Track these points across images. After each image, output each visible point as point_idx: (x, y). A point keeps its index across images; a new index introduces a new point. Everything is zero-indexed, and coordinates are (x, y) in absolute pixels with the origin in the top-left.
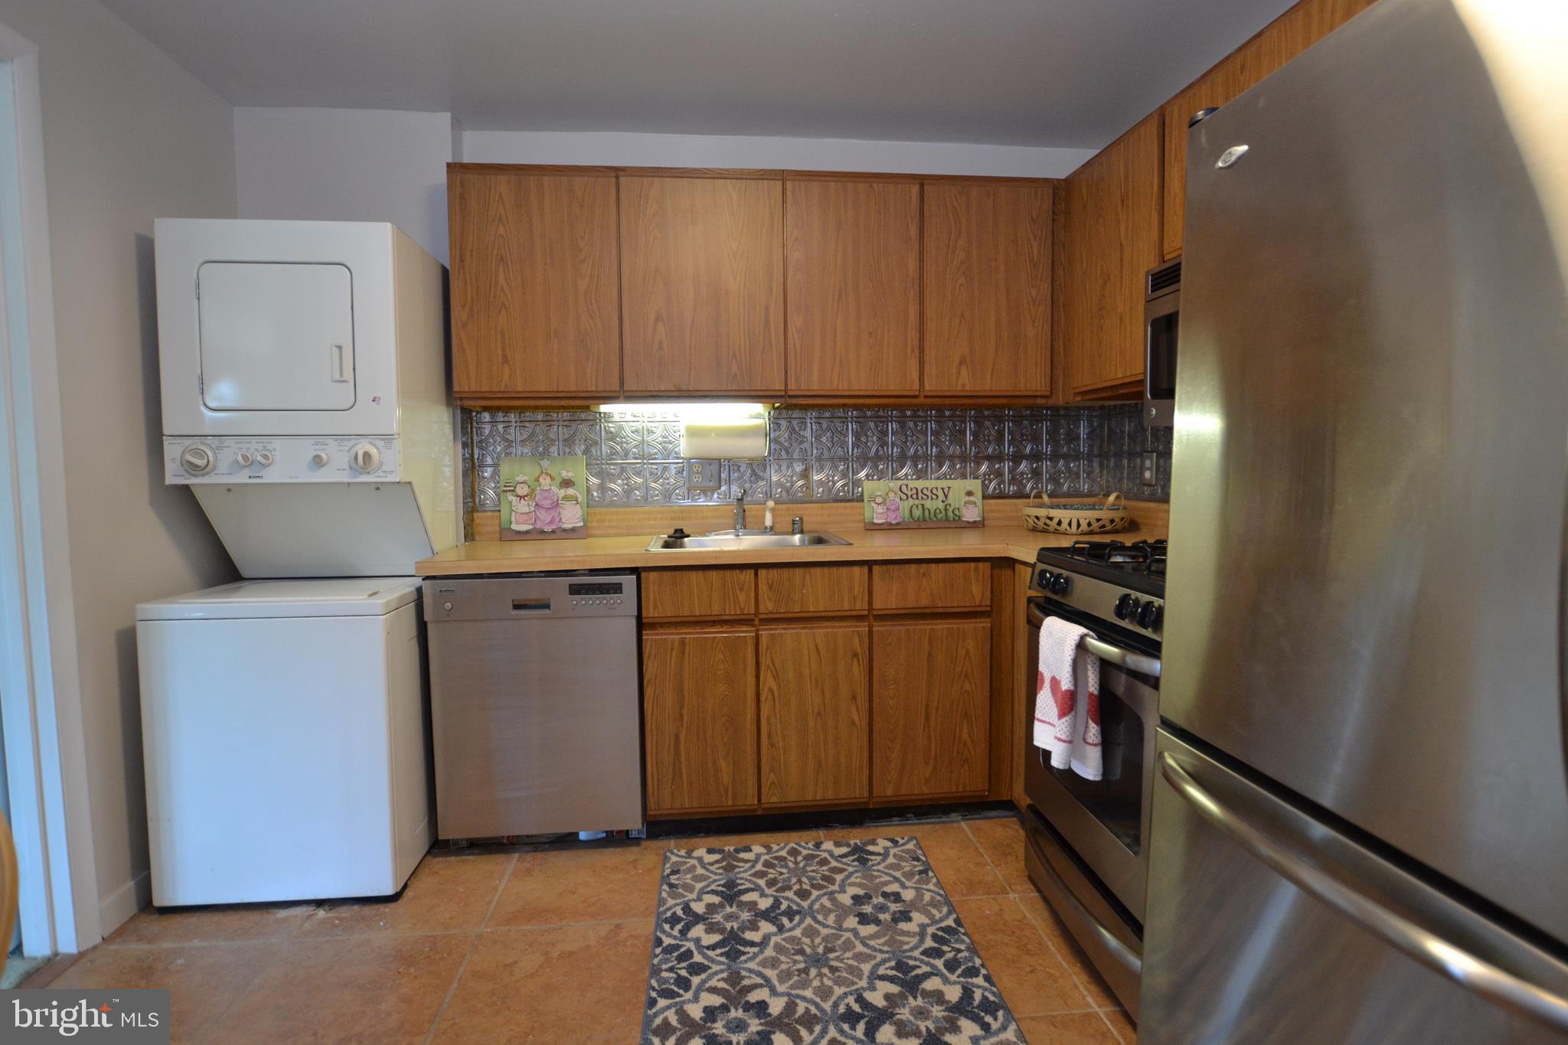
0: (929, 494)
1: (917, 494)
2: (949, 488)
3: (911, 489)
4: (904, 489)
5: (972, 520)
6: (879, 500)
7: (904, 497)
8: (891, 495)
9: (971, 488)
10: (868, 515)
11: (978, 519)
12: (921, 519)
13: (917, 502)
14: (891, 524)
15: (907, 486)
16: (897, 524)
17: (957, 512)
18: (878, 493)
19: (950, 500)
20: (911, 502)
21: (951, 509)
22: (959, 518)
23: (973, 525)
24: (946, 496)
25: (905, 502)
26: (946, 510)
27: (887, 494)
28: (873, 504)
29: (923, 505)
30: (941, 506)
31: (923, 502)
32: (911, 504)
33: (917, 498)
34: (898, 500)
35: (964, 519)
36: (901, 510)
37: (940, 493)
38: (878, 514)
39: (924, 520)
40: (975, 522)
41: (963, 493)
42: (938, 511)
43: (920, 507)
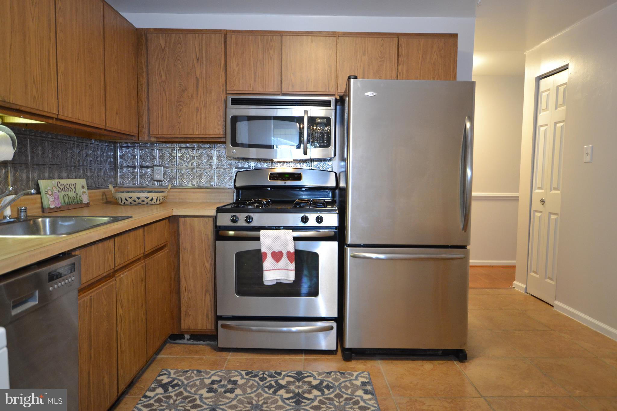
0: (69, 188)
1: (64, 188)
2: (75, 184)
3: (62, 185)
4: (59, 183)
5: (86, 202)
6: (50, 193)
7: (60, 190)
8: (54, 189)
9: (83, 184)
10: (45, 203)
11: (88, 202)
12: (69, 204)
13: (65, 193)
14: (57, 208)
15: (60, 183)
16: (60, 208)
17: (80, 197)
18: (49, 188)
19: (77, 192)
20: (63, 193)
21: (78, 197)
22: (82, 202)
23: (87, 205)
24: (75, 189)
25: (61, 193)
26: (77, 197)
27: (53, 189)
28: (48, 196)
29: (68, 195)
30: (74, 195)
31: (67, 193)
32: (63, 194)
33: (65, 191)
34: (57, 192)
35: (84, 202)
36: (60, 199)
37: (73, 187)
38: (50, 202)
39: (70, 204)
40: (87, 203)
41: (81, 187)
42: (74, 199)
43: (67, 195)
